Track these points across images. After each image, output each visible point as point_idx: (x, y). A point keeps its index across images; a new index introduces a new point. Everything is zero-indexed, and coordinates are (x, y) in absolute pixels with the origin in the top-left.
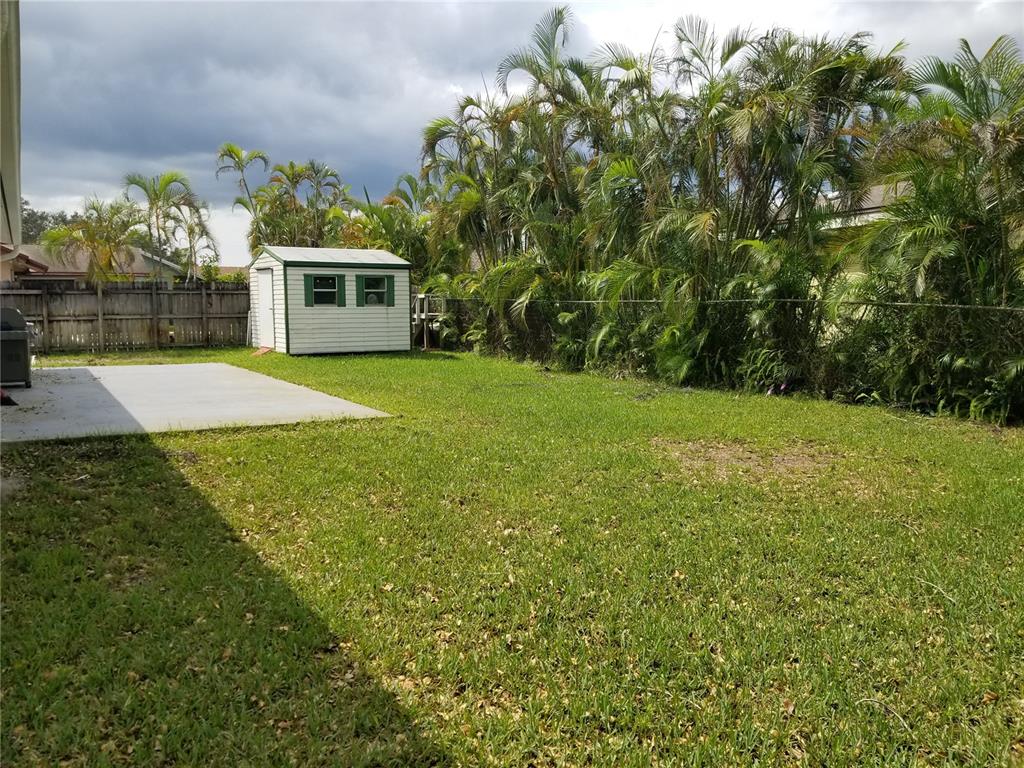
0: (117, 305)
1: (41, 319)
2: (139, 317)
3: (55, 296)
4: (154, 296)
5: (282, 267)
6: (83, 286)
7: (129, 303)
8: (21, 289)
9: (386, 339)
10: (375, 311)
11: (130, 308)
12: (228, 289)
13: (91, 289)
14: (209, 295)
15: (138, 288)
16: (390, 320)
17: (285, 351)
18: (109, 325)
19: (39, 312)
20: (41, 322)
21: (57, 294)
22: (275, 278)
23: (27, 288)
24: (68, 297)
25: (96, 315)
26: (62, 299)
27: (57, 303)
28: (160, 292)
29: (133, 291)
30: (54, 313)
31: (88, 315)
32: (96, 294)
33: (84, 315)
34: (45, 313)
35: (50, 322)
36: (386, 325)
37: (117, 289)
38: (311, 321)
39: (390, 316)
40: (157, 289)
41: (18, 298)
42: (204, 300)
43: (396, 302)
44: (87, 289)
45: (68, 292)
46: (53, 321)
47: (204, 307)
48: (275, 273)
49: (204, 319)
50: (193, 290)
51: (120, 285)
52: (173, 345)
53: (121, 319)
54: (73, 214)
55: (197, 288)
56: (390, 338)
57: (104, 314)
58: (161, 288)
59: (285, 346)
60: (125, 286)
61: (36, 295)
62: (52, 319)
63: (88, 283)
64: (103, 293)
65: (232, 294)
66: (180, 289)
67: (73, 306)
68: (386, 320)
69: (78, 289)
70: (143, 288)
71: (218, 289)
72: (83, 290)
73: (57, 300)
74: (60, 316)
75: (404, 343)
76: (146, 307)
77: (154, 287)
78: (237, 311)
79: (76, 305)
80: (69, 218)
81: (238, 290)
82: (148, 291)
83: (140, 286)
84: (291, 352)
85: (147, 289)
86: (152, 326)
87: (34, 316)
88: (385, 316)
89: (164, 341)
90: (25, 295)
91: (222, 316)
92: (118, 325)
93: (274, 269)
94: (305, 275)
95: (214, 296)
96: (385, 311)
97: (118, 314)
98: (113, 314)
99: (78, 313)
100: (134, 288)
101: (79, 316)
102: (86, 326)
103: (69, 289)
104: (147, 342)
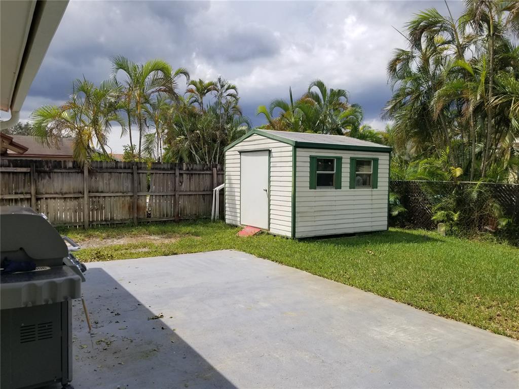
0: (101, 183)
1: (28, 196)
2: (121, 194)
3: (42, 174)
4: (135, 175)
5: (291, 148)
6: (70, 165)
7: (111, 181)
8: (9, 166)
9: (370, 219)
10: (364, 193)
11: (113, 185)
12: (196, 170)
13: (78, 168)
14: (181, 174)
15: (121, 168)
16: (374, 202)
17: (290, 235)
18: (93, 202)
19: (26, 190)
20: (29, 200)
21: (45, 172)
22: (272, 160)
23: (15, 166)
24: (55, 175)
25: (82, 193)
26: (50, 177)
27: (45, 181)
28: (140, 171)
29: (115, 171)
30: (43, 191)
31: (74, 193)
32: (82, 172)
33: (70, 193)
34: (33, 192)
35: (38, 199)
36: (370, 206)
37: (101, 168)
38: (313, 204)
39: (374, 197)
40: (138, 169)
41: (7, 176)
42: (177, 179)
43: (379, 184)
44: (74, 167)
45: (56, 170)
46: (40, 199)
47: (177, 185)
48: (274, 154)
49: (177, 196)
50: (167, 170)
51: (104, 165)
52: (150, 220)
53: (104, 197)
54: (26, 124)
55: (171, 169)
56: (373, 219)
57: (89, 192)
58: (140, 168)
59: (290, 229)
60: (109, 165)
61: (25, 173)
62: (40, 196)
63: (74, 162)
64: (89, 171)
65: (199, 174)
66: (156, 169)
67: (59, 183)
68: (369, 202)
69: (65, 168)
70: (125, 168)
71: (188, 169)
72: (70, 168)
73: (44, 178)
74: (46, 193)
75: (381, 223)
76: (127, 184)
77: (135, 167)
78: (202, 189)
79: (63, 183)
80: (23, 126)
81: (203, 170)
82: (130, 171)
83: (122, 165)
84: (297, 235)
85: (129, 168)
86: (133, 203)
87: (22, 193)
88: (370, 197)
89: (142, 217)
90: (14, 173)
91: (190, 193)
92: (101, 202)
93: (273, 150)
94: (311, 157)
95: (185, 176)
96: (370, 193)
97: (102, 192)
98: (97, 192)
99: (64, 191)
100: (117, 168)
101: (66, 193)
102: (72, 204)
103: (55, 167)
104: (127, 217)
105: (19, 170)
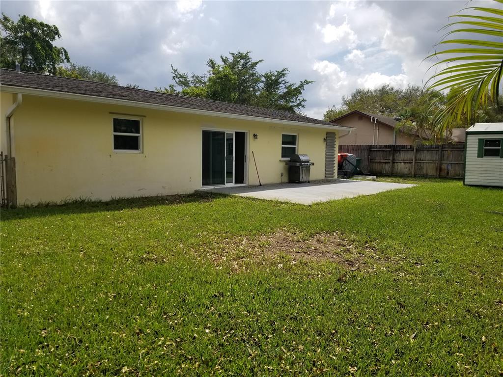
0: (423, 156)
1: (389, 161)
2: (432, 162)
4: (440, 152)
6: (409, 147)
7: (428, 155)
8: (384, 148)
11: (429, 157)
15: (433, 148)
18: (417, 165)
19: (389, 158)
20: (389, 163)
21: (398, 151)
23: (386, 148)
24: (402, 152)
26: (400, 153)
27: (397, 155)
31: (410, 160)
32: (413, 151)
33: (407, 160)
34: (391, 159)
35: (393, 163)
37: (423, 148)
40: (442, 148)
44: (411, 148)
45: (402, 150)
51: (425, 146)
52: (448, 177)
53: (424, 163)
57: (415, 160)
58: (444, 148)
60: (427, 147)
62: (394, 161)
64: (417, 150)
66: (454, 148)
67: (403, 155)
69: (407, 148)
70: (436, 148)
72: (409, 149)
73: (397, 153)
74: (397, 160)
76: (436, 157)
79: (405, 155)
82: (438, 149)
86: (438, 167)
87: (386, 160)
89: (443, 174)
90: (385, 151)
92: (422, 165)
97: (423, 160)
98: (420, 160)
99: (405, 159)
100: (431, 148)
101: (406, 160)
102: (408, 165)
103: (403, 148)
104: (435, 174)
105: (387, 150)
